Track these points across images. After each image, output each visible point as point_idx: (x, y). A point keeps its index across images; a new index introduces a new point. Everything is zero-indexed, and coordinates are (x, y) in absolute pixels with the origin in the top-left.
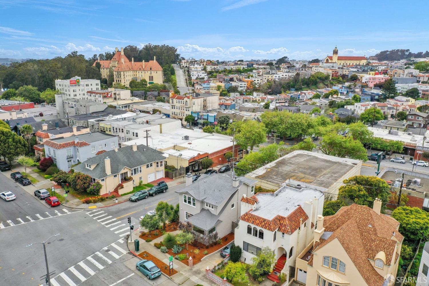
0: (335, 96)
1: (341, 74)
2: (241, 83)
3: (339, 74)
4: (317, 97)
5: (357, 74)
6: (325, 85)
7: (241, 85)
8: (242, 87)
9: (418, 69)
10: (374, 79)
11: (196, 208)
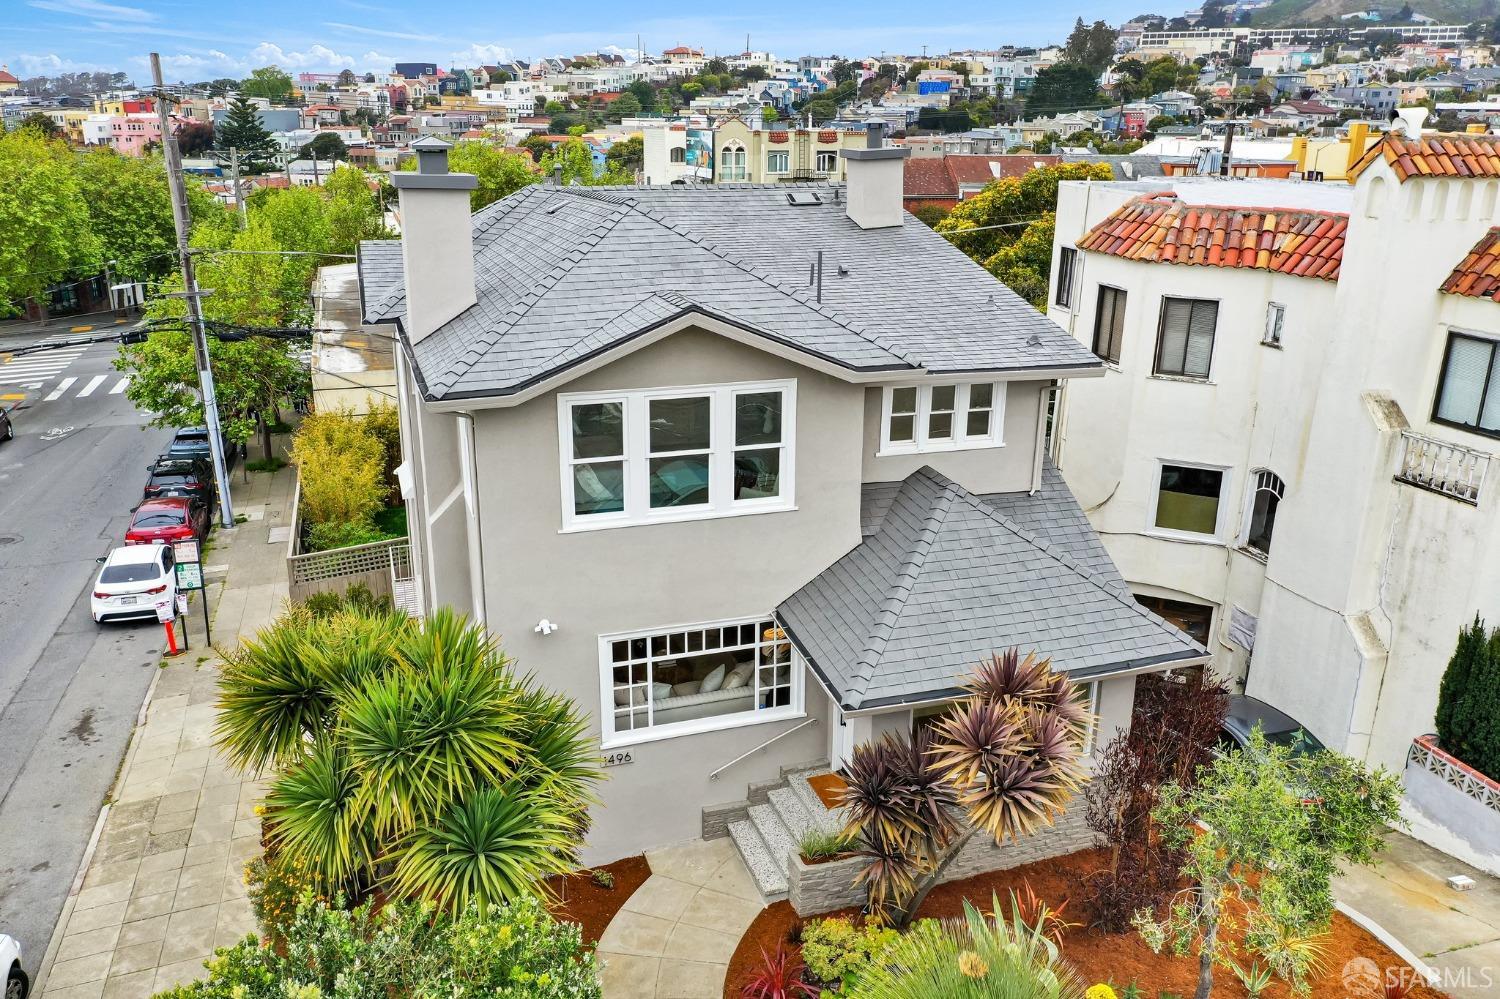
9: (258, 96)
10: (135, 125)
11: (791, 506)
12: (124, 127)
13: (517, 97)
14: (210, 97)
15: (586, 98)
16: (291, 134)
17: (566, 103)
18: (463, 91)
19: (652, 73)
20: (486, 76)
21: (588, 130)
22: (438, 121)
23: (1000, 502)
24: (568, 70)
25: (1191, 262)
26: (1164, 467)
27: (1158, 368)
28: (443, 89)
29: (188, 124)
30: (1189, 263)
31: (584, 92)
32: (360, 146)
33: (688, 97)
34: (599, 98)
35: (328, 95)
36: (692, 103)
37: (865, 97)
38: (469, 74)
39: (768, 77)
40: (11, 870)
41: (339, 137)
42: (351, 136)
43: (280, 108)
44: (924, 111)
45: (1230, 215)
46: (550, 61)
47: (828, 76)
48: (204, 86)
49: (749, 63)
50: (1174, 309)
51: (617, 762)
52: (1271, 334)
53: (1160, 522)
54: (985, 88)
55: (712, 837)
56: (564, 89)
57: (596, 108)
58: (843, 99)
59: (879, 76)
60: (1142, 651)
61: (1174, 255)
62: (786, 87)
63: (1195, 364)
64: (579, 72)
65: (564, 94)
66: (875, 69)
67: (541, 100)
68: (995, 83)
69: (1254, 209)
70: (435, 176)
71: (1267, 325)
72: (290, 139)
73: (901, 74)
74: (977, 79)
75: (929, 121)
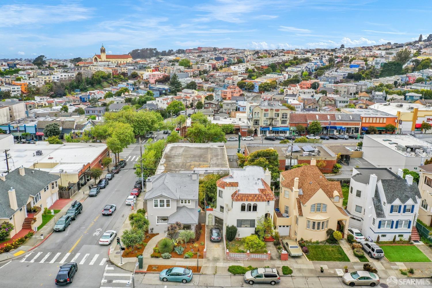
0: (127, 94)
1: (120, 72)
2: (14, 87)
3: (118, 72)
4: (110, 95)
5: (136, 72)
6: (109, 83)
7: (13, 89)
8: (15, 91)
9: (182, 65)
10: (154, 75)
11: (171, 208)
13: (240, 68)
15: (259, 68)
18: (229, 66)
19: (278, 60)
20: (236, 60)
21: (257, 78)
22: (221, 75)
23: (191, 209)
24: (256, 59)
27: (219, 196)
28: (225, 64)
29: (165, 75)
32: (201, 83)
33: (286, 67)
34: (262, 68)
38: (232, 60)
39: (310, 60)
41: (195, 81)
42: (198, 80)
43: (186, 69)
44: (349, 74)
47: (327, 61)
49: (306, 56)
50: (220, 191)
51: (157, 225)
54: (371, 66)
57: (261, 71)
62: (313, 65)
64: (259, 60)
65: (254, 67)
66: (342, 58)
72: (185, 81)
74: (370, 62)
75: (351, 77)
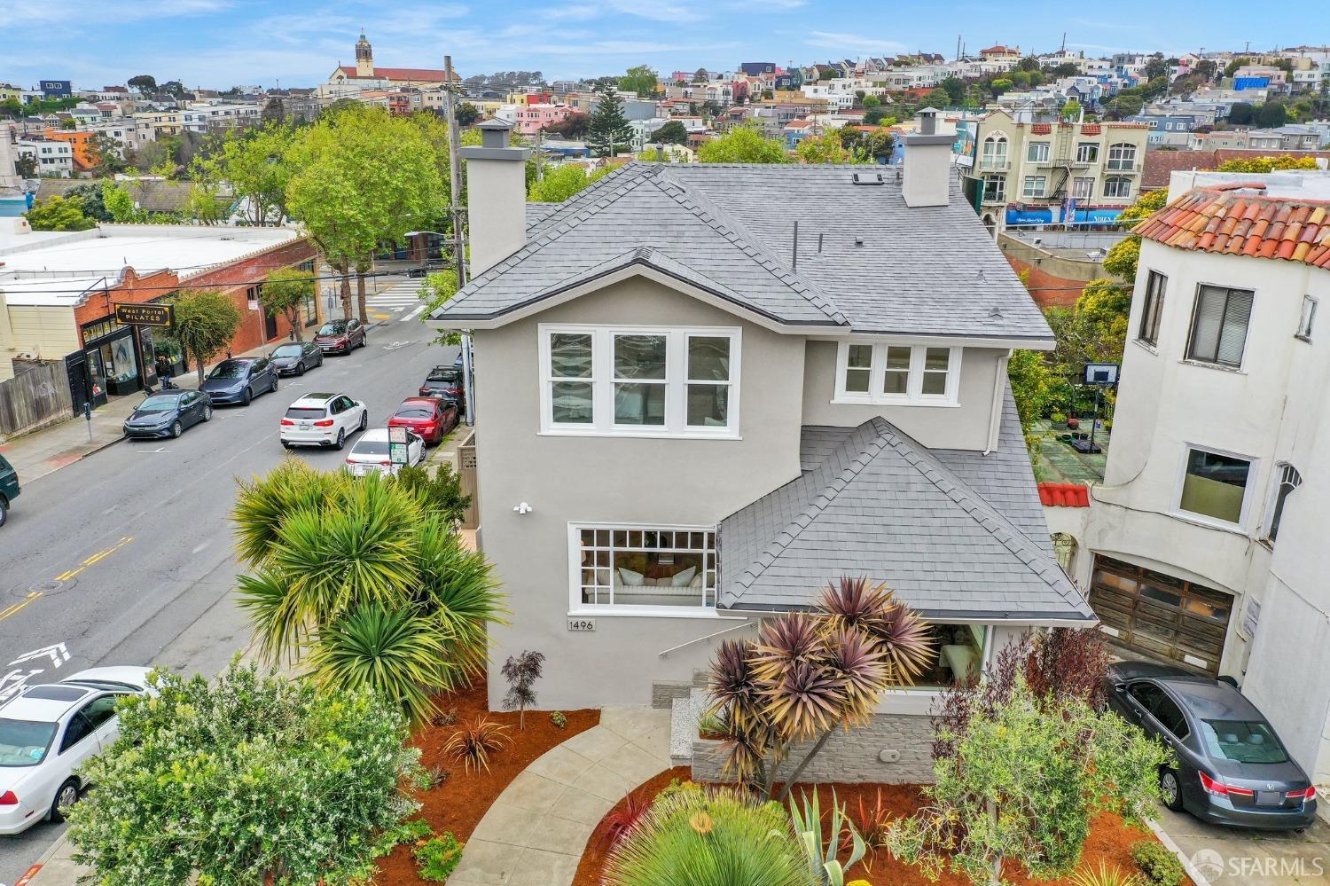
2: (47, 145)
5: (473, 103)
7: (44, 151)
8: (52, 161)
9: (630, 90)
10: (533, 113)
11: (735, 436)
12: (525, 115)
13: (839, 93)
14: (594, 91)
15: (902, 93)
16: (647, 122)
17: (882, 98)
18: (794, 87)
19: (965, 71)
20: (816, 74)
21: (899, 122)
22: (769, 112)
23: (951, 458)
24: (890, 68)
25: (1226, 251)
26: (1192, 451)
27: (1191, 353)
28: (778, 86)
29: (572, 112)
30: (1225, 252)
31: (900, 87)
32: (700, 133)
33: (998, 92)
34: (912, 94)
35: (683, 90)
36: (1000, 98)
37: (1177, 93)
38: (803, 72)
39: (1080, 74)
40: (209, 638)
41: (682, 125)
42: (693, 125)
43: (646, 100)
44: (1236, 107)
45: (1278, 206)
46: (875, 61)
47: (1141, 73)
48: (590, 82)
49: (1061, 60)
50: (1210, 295)
51: (581, 628)
52: (1305, 327)
53: (1185, 504)
54: (1310, 84)
55: (660, 707)
56: (882, 84)
57: (908, 101)
58: (1154, 94)
59: (1195, 72)
60: (1022, 604)
61: (1212, 241)
62: (1095, 83)
63: (1227, 352)
64: (899, 69)
65: (883, 89)
66: (1193, 66)
67: (861, 95)
68: (1321, 79)
69: (1304, 201)
70: (493, 151)
71: (1302, 319)
72: (646, 126)
73: (1221, 69)
74: (1302, 74)
75: (1242, 116)
